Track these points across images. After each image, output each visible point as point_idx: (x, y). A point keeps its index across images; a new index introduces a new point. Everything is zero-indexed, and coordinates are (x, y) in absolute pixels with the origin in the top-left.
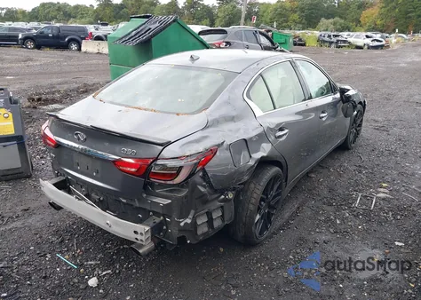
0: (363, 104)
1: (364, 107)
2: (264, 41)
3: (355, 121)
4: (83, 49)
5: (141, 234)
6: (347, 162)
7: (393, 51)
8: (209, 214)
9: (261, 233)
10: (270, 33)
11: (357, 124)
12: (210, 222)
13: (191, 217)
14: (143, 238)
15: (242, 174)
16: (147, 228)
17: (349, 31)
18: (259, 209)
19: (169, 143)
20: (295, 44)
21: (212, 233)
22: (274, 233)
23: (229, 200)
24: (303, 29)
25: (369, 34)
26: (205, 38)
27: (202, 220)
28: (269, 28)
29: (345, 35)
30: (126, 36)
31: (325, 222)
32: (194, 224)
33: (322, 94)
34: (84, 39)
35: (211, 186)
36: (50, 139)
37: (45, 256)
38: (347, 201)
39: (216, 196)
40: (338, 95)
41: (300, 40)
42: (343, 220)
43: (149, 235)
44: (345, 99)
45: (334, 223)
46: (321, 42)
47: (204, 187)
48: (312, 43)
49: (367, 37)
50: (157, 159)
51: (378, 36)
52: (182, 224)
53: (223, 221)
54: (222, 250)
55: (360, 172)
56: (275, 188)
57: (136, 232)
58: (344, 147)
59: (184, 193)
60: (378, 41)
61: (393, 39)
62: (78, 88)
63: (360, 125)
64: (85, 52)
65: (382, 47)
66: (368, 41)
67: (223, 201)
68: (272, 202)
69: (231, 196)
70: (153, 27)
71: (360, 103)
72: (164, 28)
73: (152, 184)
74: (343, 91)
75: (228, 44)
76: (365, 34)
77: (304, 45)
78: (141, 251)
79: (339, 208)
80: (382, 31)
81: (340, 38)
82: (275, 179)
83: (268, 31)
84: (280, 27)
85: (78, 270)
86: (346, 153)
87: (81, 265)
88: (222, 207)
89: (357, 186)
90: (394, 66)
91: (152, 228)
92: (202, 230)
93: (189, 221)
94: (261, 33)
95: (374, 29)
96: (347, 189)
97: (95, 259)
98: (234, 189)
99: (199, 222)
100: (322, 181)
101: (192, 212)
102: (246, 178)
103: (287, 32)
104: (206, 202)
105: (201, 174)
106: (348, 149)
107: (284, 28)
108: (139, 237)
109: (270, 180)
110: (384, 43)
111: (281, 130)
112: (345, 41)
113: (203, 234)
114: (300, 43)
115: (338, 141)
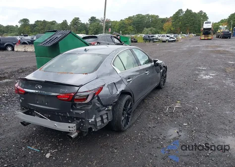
0: (166, 67)
1: (166, 69)
2: (116, 41)
3: (163, 75)
4: (16, 49)
5: (72, 127)
6: (161, 94)
7: (180, 43)
8: (101, 117)
9: (125, 126)
10: (119, 37)
11: (164, 76)
12: (102, 120)
13: (94, 118)
14: (73, 129)
15: (114, 98)
16: (74, 125)
17: (158, 33)
18: (123, 114)
19: (82, 85)
20: (132, 42)
21: (104, 125)
22: (131, 126)
23: (109, 110)
24: (135, 34)
25: (168, 35)
26: (86, 40)
27: (99, 119)
28: (118, 34)
29: (157, 36)
30: (45, 41)
31: (153, 119)
32: (95, 121)
33: (146, 63)
34: (16, 44)
35: (102, 104)
36: (22, 91)
37: (21, 148)
38: (162, 110)
39: (104, 108)
40: (153, 63)
41: (134, 39)
42: (161, 117)
43: (75, 128)
44: (156, 65)
45: (157, 119)
46: (145, 39)
47: (98, 104)
48: (140, 41)
49: (167, 36)
50: (77, 93)
51: (172, 36)
52: (90, 121)
53: (108, 120)
54: (108, 135)
55: (167, 98)
56: (129, 105)
57: (69, 127)
58: (159, 88)
59: (90, 107)
60: (173, 38)
61: (180, 37)
62: (18, 70)
63: (165, 77)
64: (17, 51)
65: (175, 41)
66: (168, 38)
67: (107, 110)
68: (128, 112)
69: (110, 108)
70: (59, 36)
71: (164, 67)
72: (65, 37)
73: (75, 104)
74: (155, 61)
75: (99, 43)
76: (166, 35)
77: (136, 42)
78: (72, 136)
79: (158, 113)
80: (174, 33)
81: (154, 38)
82: (128, 101)
83: (118, 36)
84: (124, 33)
85: (40, 152)
86: (161, 90)
87: (41, 150)
88: (107, 113)
89: (166, 103)
90: (180, 49)
91: (76, 125)
92: (99, 124)
93: (93, 120)
94: (114, 37)
95: (171, 32)
96: (162, 105)
97: (48, 146)
98: (111, 105)
99: (97, 121)
100: (150, 103)
101: (94, 116)
102: (116, 100)
103: (127, 36)
104: (100, 111)
105: (97, 98)
106: (161, 88)
107: (126, 34)
108: (71, 129)
109: (127, 101)
110: (175, 39)
111: (129, 79)
112: (157, 39)
113: (100, 126)
114: (134, 41)
115: (156, 85)
